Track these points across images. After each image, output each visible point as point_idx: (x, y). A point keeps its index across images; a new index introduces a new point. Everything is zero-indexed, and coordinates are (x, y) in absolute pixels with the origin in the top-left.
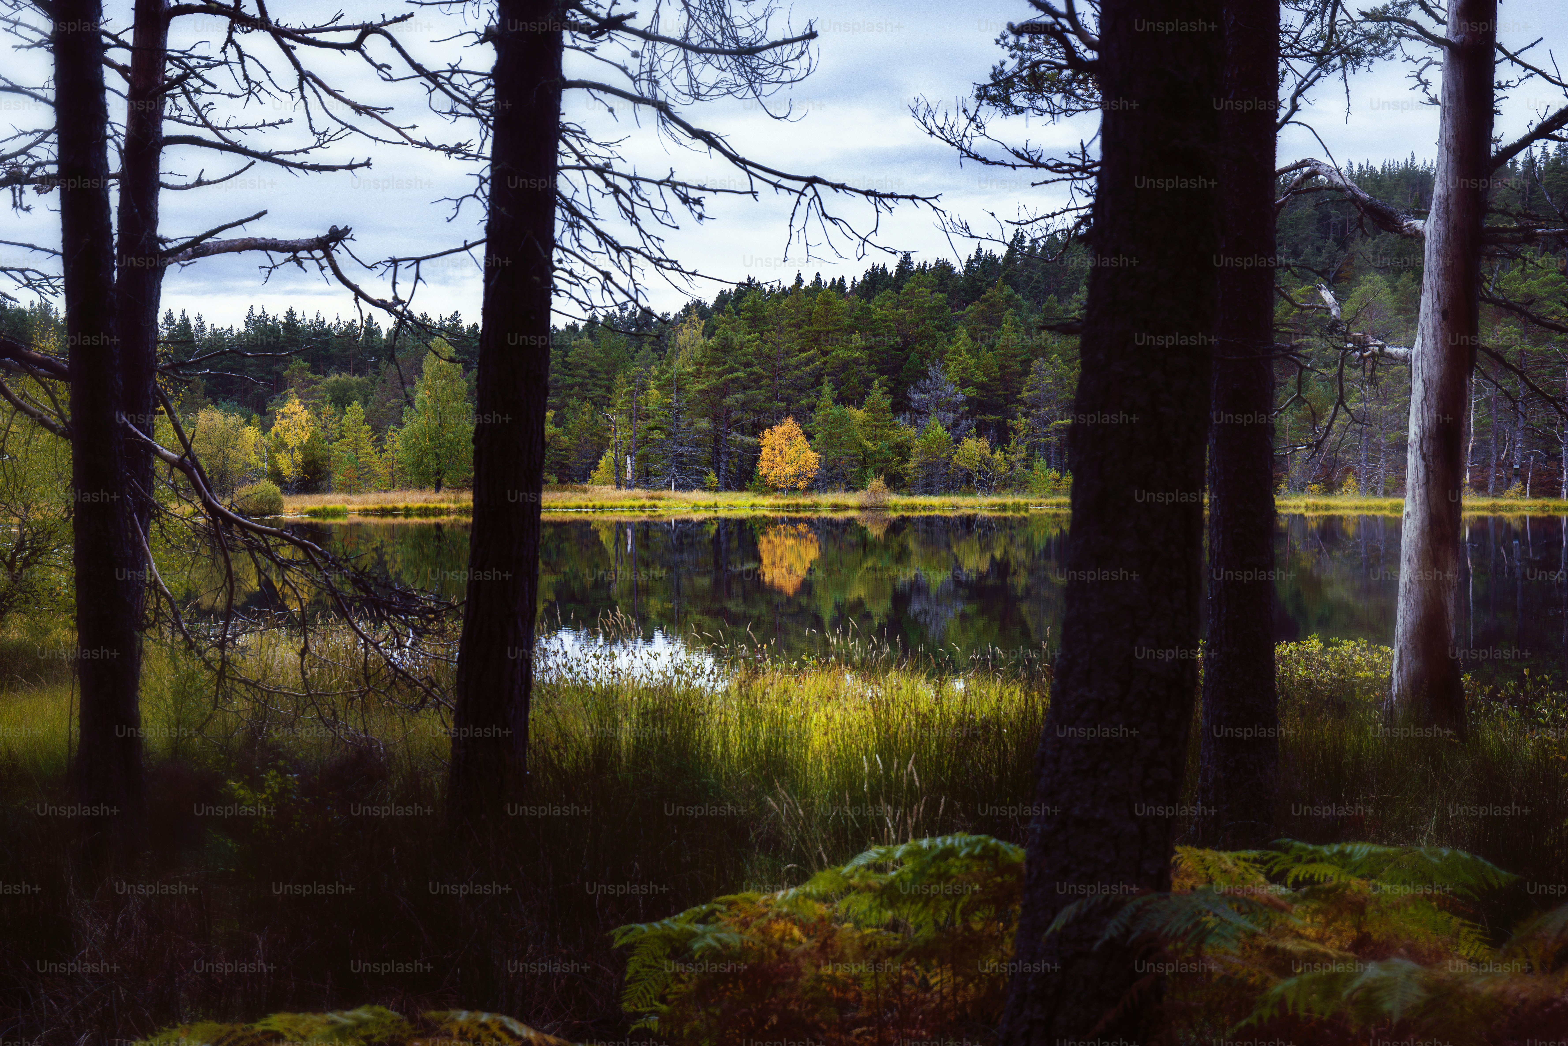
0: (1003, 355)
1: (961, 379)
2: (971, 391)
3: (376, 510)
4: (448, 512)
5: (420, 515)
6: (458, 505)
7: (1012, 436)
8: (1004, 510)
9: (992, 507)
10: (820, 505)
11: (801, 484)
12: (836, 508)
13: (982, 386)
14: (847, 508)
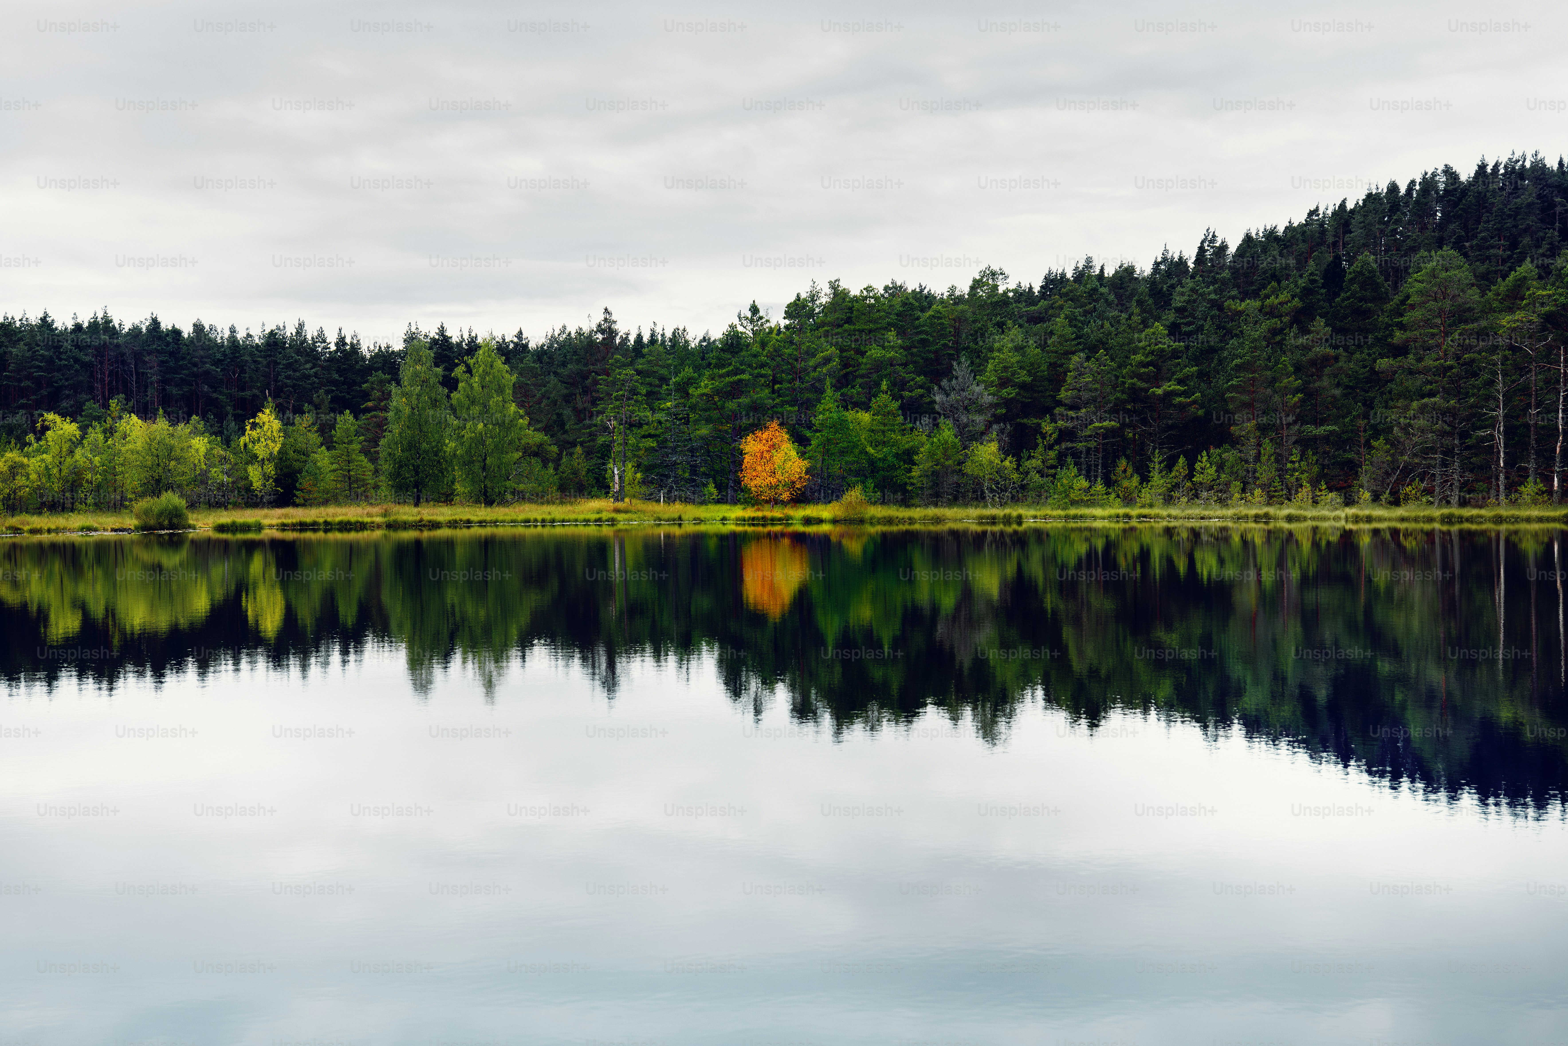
0: (1056, 352)
1: (999, 378)
2: (1009, 392)
3: (294, 525)
4: (373, 526)
5: (340, 530)
6: (386, 519)
7: (1040, 440)
8: (994, 523)
9: (980, 520)
10: (792, 518)
11: (785, 496)
12: (808, 521)
13: (1023, 386)
14: (820, 521)
